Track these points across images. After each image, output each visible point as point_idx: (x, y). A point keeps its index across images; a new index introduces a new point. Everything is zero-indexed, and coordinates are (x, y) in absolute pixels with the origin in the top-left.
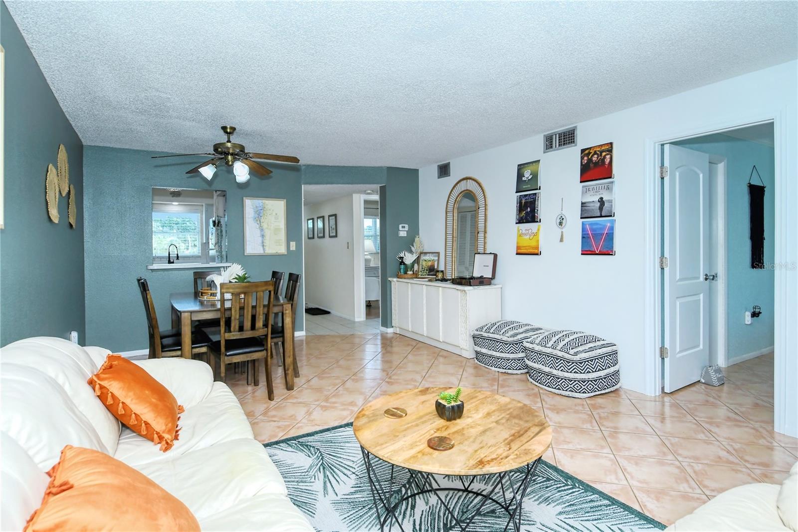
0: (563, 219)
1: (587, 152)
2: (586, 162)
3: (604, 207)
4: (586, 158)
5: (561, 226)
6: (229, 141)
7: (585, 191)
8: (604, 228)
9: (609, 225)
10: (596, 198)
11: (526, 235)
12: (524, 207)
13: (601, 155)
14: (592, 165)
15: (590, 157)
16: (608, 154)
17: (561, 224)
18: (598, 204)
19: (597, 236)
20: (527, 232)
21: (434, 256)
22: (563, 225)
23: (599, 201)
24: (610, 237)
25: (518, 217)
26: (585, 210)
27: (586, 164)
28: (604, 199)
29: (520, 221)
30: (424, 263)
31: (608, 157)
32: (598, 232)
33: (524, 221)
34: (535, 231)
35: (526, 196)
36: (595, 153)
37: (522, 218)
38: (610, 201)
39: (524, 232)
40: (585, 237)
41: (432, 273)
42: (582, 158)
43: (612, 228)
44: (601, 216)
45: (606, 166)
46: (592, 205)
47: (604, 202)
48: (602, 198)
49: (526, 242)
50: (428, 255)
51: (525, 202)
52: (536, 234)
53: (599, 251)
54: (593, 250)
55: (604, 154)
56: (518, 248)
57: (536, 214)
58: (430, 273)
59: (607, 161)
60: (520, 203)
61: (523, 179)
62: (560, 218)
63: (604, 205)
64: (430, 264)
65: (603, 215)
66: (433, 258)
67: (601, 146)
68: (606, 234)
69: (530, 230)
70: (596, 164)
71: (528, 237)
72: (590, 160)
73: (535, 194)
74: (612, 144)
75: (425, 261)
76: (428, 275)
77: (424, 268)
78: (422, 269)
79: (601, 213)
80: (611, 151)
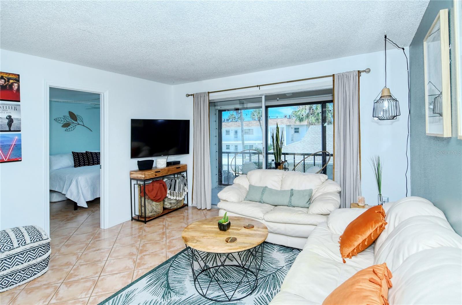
3: (13, 124)
8: (12, 140)
9: (16, 137)
10: (4, 116)
13: (8, 81)
16: (16, 83)
23: (7, 118)
24: (18, 147)
28: (12, 117)
31: (15, 85)
32: (5, 144)
36: (3, 78)
43: (20, 140)
44: (10, 131)
45: (15, 92)
47: (12, 119)
48: (10, 117)
53: (8, 159)
55: (11, 81)
59: (15, 87)
63: (13, 122)
65: (12, 130)
67: (10, 74)
68: (14, 145)
70: (3, 87)
74: (19, 75)
79: (10, 129)
80: (18, 81)
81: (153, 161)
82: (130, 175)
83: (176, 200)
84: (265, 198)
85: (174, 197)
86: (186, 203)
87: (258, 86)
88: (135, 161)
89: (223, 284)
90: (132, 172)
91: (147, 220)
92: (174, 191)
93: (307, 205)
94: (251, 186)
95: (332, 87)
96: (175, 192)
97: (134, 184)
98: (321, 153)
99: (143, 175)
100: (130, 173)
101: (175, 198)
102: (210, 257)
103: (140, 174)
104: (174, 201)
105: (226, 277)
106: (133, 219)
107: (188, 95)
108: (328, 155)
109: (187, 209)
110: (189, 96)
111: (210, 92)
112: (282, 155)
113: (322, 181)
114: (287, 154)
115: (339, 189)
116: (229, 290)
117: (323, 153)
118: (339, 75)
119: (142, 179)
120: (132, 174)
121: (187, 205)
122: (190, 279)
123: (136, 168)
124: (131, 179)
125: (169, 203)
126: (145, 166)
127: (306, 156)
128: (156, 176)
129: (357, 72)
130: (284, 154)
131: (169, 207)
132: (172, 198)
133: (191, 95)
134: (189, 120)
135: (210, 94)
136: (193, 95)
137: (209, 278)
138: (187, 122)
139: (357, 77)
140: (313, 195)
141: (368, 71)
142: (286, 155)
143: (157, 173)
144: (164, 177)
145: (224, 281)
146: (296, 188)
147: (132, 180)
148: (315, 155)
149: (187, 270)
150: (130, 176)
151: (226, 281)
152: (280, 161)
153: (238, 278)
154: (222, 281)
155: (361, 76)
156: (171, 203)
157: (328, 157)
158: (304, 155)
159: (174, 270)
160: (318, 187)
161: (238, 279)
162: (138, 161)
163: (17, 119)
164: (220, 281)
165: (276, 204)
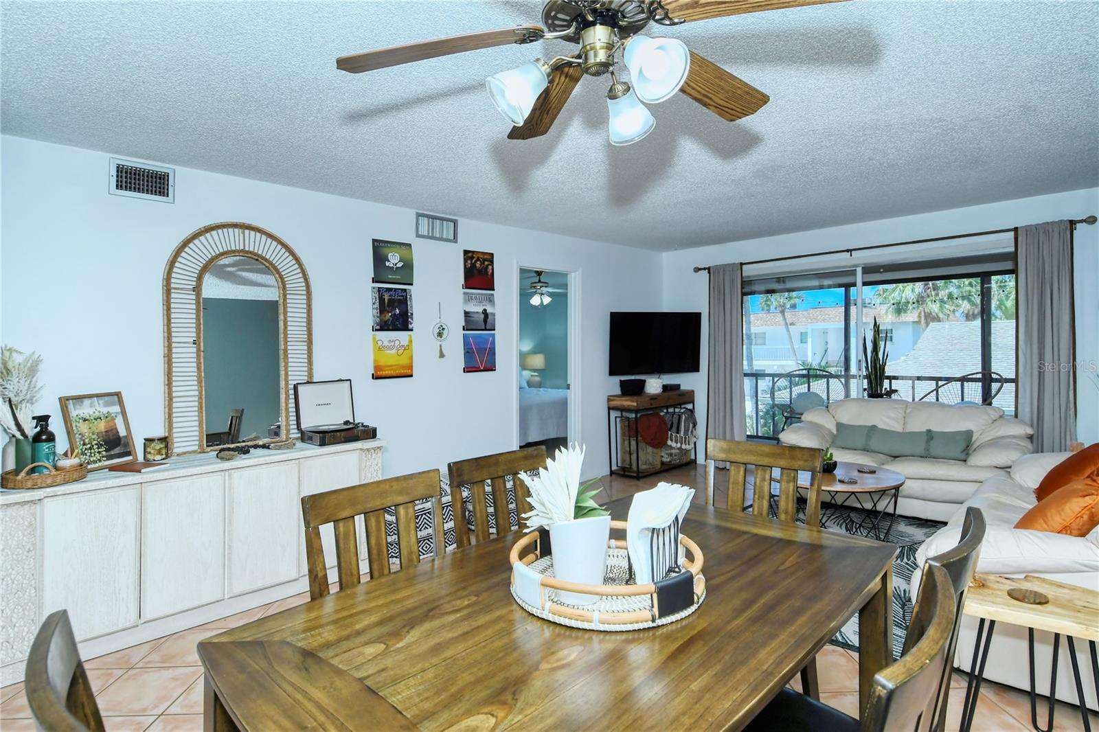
0: (443, 329)
1: (470, 255)
2: (469, 265)
3: (488, 319)
4: (469, 262)
5: (441, 337)
7: (468, 299)
8: (487, 342)
9: (491, 338)
10: (480, 309)
11: (390, 348)
12: (388, 306)
13: (484, 264)
14: (475, 272)
15: (473, 261)
16: (490, 265)
17: (440, 335)
18: (483, 316)
19: (481, 351)
20: (393, 344)
22: (444, 337)
23: (483, 313)
24: (492, 351)
25: (378, 320)
26: (470, 320)
27: (469, 268)
28: (487, 311)
29: (383, 326)
30: (84, 428)
31: (490, 267)
32: (481, 346)
33: (391, 328)
34: (405, 343)
35: (390, 290)
36: (478, 259)
37: (386, 322)
38: (494, 315)
39: (386, 343)
40: (468, 352)
41: (117, 451)
42: (465, 261)
43: (493, 343)
44: (486, 330)
45: (489, 277)
46: (475, 315)
47: (488, 314)
48: (485, 310)
49: (391, 359)
50: (87, 402)
51: (389, 300)
52: (408, 348)
53: (484, 368)
54: (477, 366)
55: (486, 263)
56: (377, 368)
57: (410, 320)
58: (112, 453)
59: (489, 270)
60: (381, 300)
61: (387, 264)
62: (439, 328)
63: (488, 317)
64: (102, 426)
65: (487, 328)
66: (105, 410)
68: (489, 348)
69: (397, 343)
70: (480, 271)
71: (394, 351)
72: (473, 265)
73: (405, 290)
74: (493, 254)
75: (85, 420)
76: (108, 459)
77: (87, 441)
78: (84, 444)
79: (485, 327)
80: (492, 262)
81: (644, 382)
82: (608, 402)
83: (680, 449)
84: (874, 444)
85: (677, 443)
86: (693, 457)
87: (848, 251)
88: (616, 380)
90: (612, 398)
91: (641, 475)
92: (678, 433)
93: (963, 457)
94: (840, 426)
95: (1013, 249)
96: (678, 435)
97: (616, 417)
98: (980, 376)
99: (633, 402)
100: (608, 399)
101: (679, 445)
103: (627, 400)
104: (677, 451)
106: (612, 473)
107: (697, 270)
108: (997, 381)
109: (695, 468)
110: (700, 272)
111: (744, 262)
112: (885, 380)
113: (992, 416)
114: (895, 378)
115: (1030, 431)
117: (983, 375)
118: (1028, 229)
119: (633, 408)
120: (612, 400)
121: (695, 461)
123: (618, 391)
124: (610, 409)
125: (667, 454)
126: (632, 389)
127: (940, 383)
128: (651, 404)
129: (1068, 223)
130: (888, 378)
131: (668, 460)
132: (674, 445)
133: (705, 269)
134: (700, 313)
135: (744, 266)
136: (709, 269)
138: (696, 317)
139: (1068, 233)
140: (973, 440)
141: (1091, 220)
142: (893, 381)
143: (653, 401)
144: (661, 408)
146: (936, 428)
147: (611, 412)
148: (963, 380)
150: (608, 404)
152: (881, 390)
155: (1075, 229)
156: (671, 455)
157: (995, 386)
158: (937, 379)
160: (983, 428)
162: (621, 381)
163: (491, 313)
165: (897, 454)
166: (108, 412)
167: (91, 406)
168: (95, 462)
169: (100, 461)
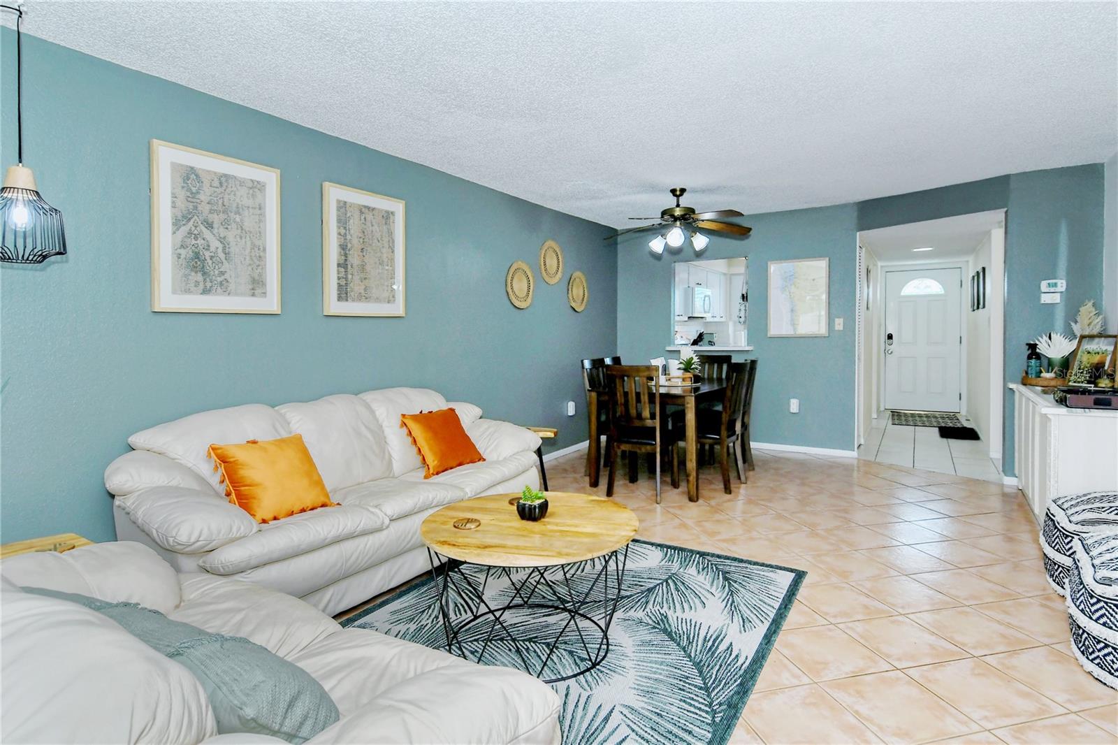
6: (678, 206)
21: (1109, 344)
30: (1085, 358)
50: (1096, 340)
64: (1096, 359)
66: (1104, 348)
75: (1089, 353)
76: (1088, 383)
77: (1082, 367)
78: (1079, 369)
89: (536, 637)
102: (580, 723)
105: (528, 653)
116: (522, 626)
122: (622, 648)
137: (574, 652)
145: (534, 642)
149: (644, 674)
151: (530, 643)
153: (497, 649)
154: (539, 643)
159: (687, 678)
161: (497, 647)
164: (543, 643)
166: (1106, 350)
167: (1098, 343)
168: (1079, 382)
169: (1082, 382)
